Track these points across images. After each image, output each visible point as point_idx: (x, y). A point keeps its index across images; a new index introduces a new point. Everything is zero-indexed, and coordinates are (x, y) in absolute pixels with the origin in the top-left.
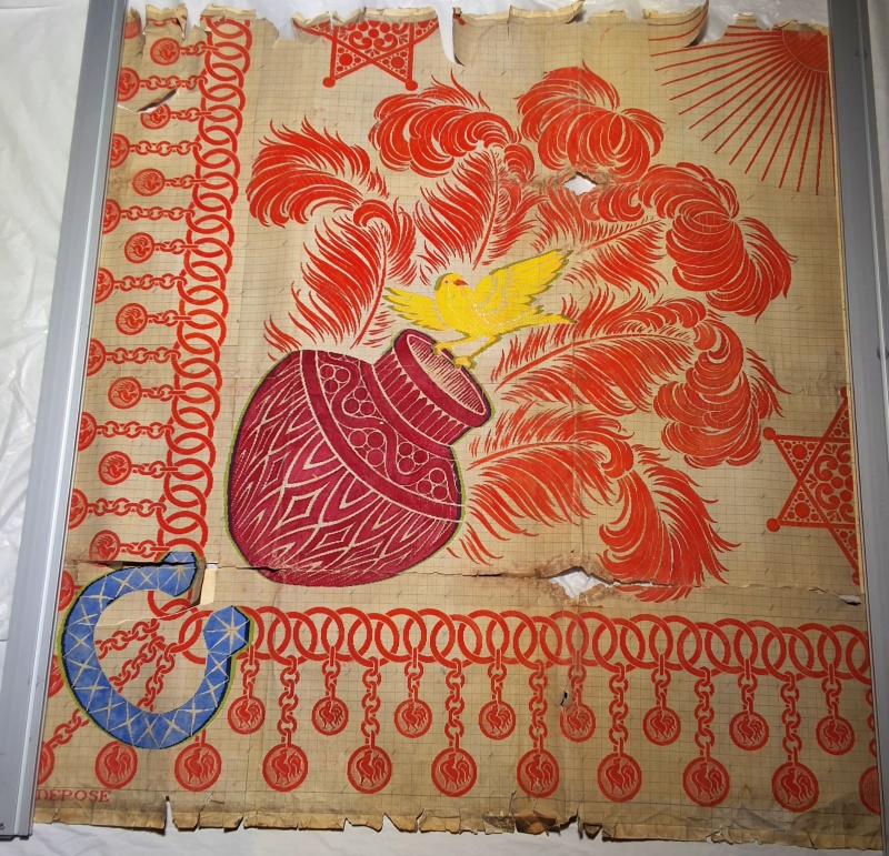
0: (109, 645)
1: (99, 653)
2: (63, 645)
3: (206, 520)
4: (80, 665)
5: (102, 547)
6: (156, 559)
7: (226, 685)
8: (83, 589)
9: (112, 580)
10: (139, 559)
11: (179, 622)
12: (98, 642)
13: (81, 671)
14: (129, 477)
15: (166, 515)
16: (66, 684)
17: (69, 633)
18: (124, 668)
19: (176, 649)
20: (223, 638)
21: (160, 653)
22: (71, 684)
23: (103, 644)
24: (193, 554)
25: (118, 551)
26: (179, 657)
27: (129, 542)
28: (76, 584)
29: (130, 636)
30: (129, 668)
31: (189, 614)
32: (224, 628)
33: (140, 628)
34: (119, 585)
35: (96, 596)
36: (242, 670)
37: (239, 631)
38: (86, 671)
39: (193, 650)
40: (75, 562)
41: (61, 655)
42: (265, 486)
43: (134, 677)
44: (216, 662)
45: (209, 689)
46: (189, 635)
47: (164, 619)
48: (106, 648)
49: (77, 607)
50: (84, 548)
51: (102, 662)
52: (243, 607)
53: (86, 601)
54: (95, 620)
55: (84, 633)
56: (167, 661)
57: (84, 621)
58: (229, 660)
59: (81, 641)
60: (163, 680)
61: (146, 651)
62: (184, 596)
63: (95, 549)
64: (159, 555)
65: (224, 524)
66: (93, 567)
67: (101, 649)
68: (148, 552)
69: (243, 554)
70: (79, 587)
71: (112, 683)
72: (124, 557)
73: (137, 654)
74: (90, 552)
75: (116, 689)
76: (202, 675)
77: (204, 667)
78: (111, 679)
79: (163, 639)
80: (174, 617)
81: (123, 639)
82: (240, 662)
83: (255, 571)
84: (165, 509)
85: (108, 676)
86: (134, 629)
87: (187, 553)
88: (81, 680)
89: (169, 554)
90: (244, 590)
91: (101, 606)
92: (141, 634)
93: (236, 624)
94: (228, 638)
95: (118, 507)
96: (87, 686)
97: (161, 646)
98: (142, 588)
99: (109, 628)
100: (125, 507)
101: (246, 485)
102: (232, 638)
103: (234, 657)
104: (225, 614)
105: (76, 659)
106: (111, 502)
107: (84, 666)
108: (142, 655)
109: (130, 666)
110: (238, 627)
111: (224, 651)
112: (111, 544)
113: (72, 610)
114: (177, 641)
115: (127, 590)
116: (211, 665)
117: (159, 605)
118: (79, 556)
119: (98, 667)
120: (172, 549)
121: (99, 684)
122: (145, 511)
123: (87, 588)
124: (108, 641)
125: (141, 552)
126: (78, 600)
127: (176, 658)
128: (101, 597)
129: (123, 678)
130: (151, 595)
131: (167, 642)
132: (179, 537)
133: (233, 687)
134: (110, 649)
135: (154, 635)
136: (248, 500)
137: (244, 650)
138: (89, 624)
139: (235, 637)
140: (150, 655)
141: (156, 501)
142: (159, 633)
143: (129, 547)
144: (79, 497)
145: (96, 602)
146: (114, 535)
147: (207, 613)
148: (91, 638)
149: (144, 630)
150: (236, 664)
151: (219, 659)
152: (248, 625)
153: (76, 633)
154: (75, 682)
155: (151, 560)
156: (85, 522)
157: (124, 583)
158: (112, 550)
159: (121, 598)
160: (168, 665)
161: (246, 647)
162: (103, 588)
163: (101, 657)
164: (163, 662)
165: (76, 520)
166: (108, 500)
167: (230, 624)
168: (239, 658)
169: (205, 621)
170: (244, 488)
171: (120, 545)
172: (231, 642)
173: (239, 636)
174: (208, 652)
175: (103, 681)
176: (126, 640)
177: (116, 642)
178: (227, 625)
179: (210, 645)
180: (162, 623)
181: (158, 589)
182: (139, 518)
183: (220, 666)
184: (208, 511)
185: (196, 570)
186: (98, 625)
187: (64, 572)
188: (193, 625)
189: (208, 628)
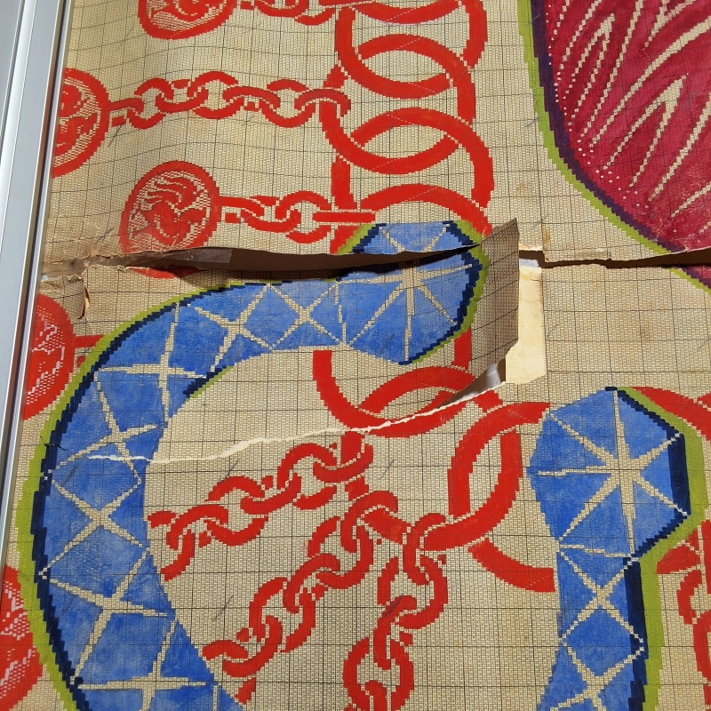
0: (199, 527)
1: (166, 556)
2: (39, 532)
3: (480, 128)
4: (99, 600)
5: (161, 209)
6: (335, 245)
7: (639, 668)
8: (103, 346)
9: (196, 319)
10: (280, 244)
11: (443, 442)
12: (160, 518)
13: (101, 624)
14: (232, 20)
15: (350, 123)
16: (50, 668)
17: (60, 489)
18: (256, 607)
19: (447, 538)
20: (599, 497)
21: (386, 550)
22: (66, 668)
23: (177, 525)
24: (453, 228)
25: (215, 218)
26: (459, 562)
27: (247, 194)
28: (79, 331)
29: (271, 493)
30: (274, 606)
31: (471, 414)
32: (596, 461)
33: (304, 467)
34: (219, 335)
35: (150, 369)
36: (686, 611)
37: (648, 473)
38: (118, 621)
39: (504, 537)
40: (75, 265)
41: (31, 566)
42: (662, 20)
43: (297, 639)
44: (588, 582)
45: (581, 686)
46: (482, 485)
47: (387, 433)
48: (190, 538)
49: (84, 404)
50: (102, 225)
51: (175, 589)
52: (648, 392)
53: (116, 386)
54: (148, 444)
55: (112, 487)
56: (417, 578)
57: (111, 448)
58: (633, 578)
59: (101, 515)
60: (413, 654)
61: (332, 545)
62: (443, 356)
63: (138, 221)
64: (342, 235)
65: (541, 139)
66: (137, 279)
67: (171, 540)
68: (308, 225)
69: (627, 218)
70: (90, 341)
71: (215, 666)
72: (232, 236)
73: (302, 557)
74: (123, 232)
75: (233, 686)
76: (548, 633)
77: (552, 600)
78: (213, 649)
79: (389, 499)
80: (418, 426)
81: (247, 506)
82: (673, 581)
83: (677, 274)
84: (346, 105)
85: (201, 637)
86: (284, 469)
87: (432, 229)
88: (103, 654)
89: (374, 232)
90: (644, 335)
91: (166, 397)
92: (311, 486)
93: (638, 447)
94: (615, 496)
95: (205, 94)
96: (124, 675)
97: (389, 527)
98: (292, 344)
99: (198, 470)
100: (227, 95)
101: (594, 25)
102: (627, 497)
103: (648, 563)
104: (592, 411)
105: (83, 579)
106: (180, 84)
107: (113, 604)
108: (317, 560)
109: (276, 600)
110: (645, 460)
111: (607, 542)
112: (190, 198)
113: (68, 414)
114: (443, 508)
115: (248, 350)
116: (574, 597)
117: (355, 394)
118: (87, 250)
119: (163, 605)
120: (381, 216)
121: (168, 670)
122: (287, 110)
123: (117, 343)
124: (195, 513)
125: (288, 225)
126: (87, 381)
127: (448, 571)
128: (163, 370)
129: (253, 648)
130: (322, 365)
131: (409, 512)
132: (398, 180)
133: (664, 675)
134: (205, 540)
135: (357, 488)
136: (608, 66)
137: (678, 540)
138: (127, 458)
139: (639, 492)
140: (348, 561)
141: (319, 85)
142: (375, 479)
143: (250, 210)
144: (82, 88)
145: (148, 387)
146: (199, 172)
147: (531, 411)
148: (134, 504)
149: (318, 472)
150: (662, 590)
151: (598, 569)
152: (678, 453)
153: (82, 489)
154: (81, 661)
155: (322, 247)
156: (103, 152)
157: (235, 329)
158: (196, 216)
159: (229, 374)
160: (424, 595)
161: (683, 531)
162: (170, 345)
163: (173, 571)
164: (402, 585)
165: (74, 152)
166: (170, 79)
167: (612, 448)
168: (665, 567)
169: (530, 435)
170: (588, 34)
171: (219, 201)
172: (629, 512)
173: (652, 490)
174: (554, 546)
175: (183, 658)
176: (259, 508)
177: (223, 514)
178: (601, 453)
179: (558, 521)
180: (379, 444)
181: (343, 345)
182: (271, 128)
183: (603, 597)
184: (481, 106)
185: (473, 275)
186: (159, 459)
187: (40, 299)
188: (492, 451)
189: (541, 463)
